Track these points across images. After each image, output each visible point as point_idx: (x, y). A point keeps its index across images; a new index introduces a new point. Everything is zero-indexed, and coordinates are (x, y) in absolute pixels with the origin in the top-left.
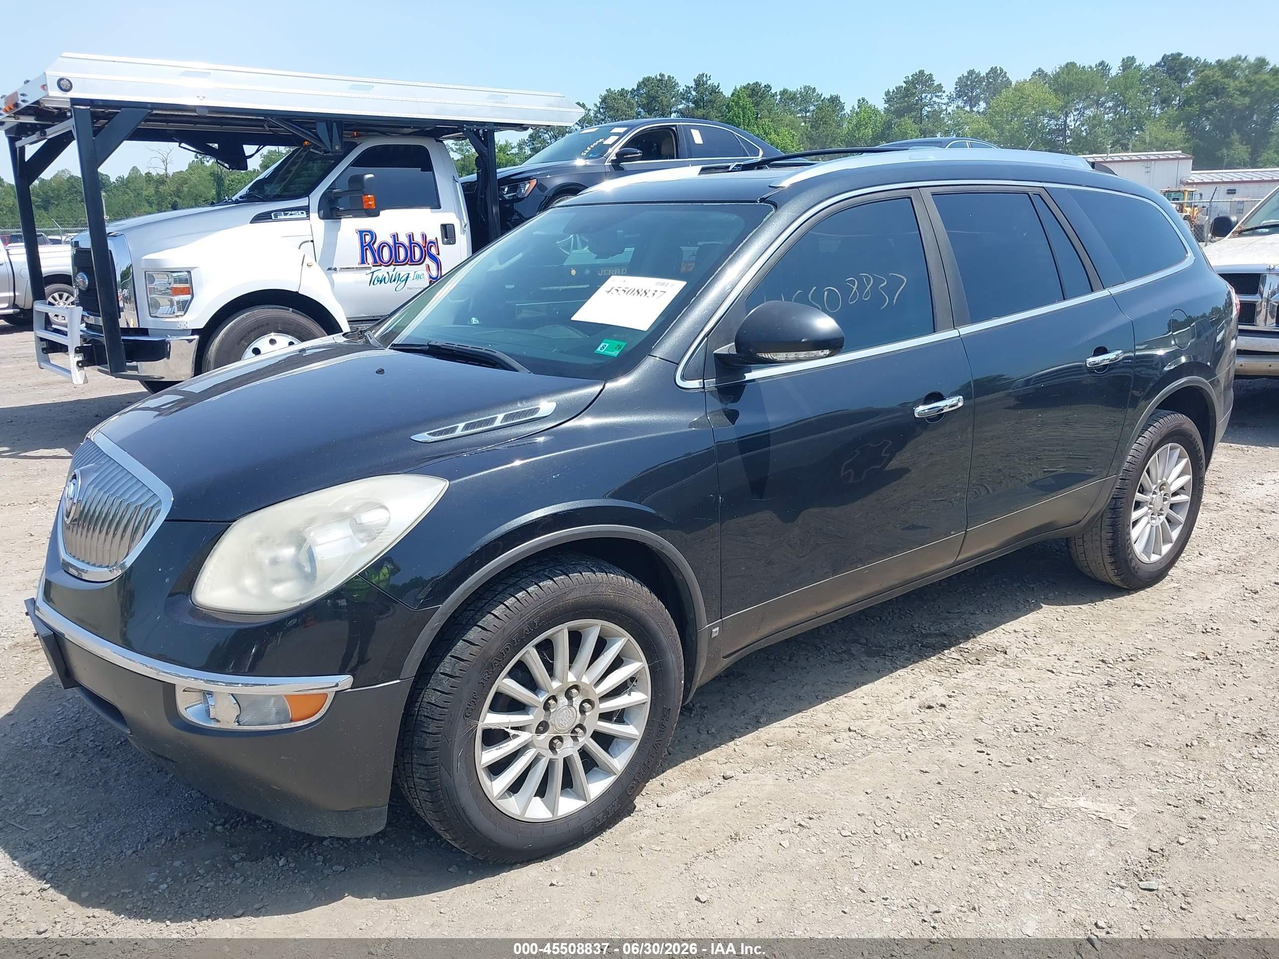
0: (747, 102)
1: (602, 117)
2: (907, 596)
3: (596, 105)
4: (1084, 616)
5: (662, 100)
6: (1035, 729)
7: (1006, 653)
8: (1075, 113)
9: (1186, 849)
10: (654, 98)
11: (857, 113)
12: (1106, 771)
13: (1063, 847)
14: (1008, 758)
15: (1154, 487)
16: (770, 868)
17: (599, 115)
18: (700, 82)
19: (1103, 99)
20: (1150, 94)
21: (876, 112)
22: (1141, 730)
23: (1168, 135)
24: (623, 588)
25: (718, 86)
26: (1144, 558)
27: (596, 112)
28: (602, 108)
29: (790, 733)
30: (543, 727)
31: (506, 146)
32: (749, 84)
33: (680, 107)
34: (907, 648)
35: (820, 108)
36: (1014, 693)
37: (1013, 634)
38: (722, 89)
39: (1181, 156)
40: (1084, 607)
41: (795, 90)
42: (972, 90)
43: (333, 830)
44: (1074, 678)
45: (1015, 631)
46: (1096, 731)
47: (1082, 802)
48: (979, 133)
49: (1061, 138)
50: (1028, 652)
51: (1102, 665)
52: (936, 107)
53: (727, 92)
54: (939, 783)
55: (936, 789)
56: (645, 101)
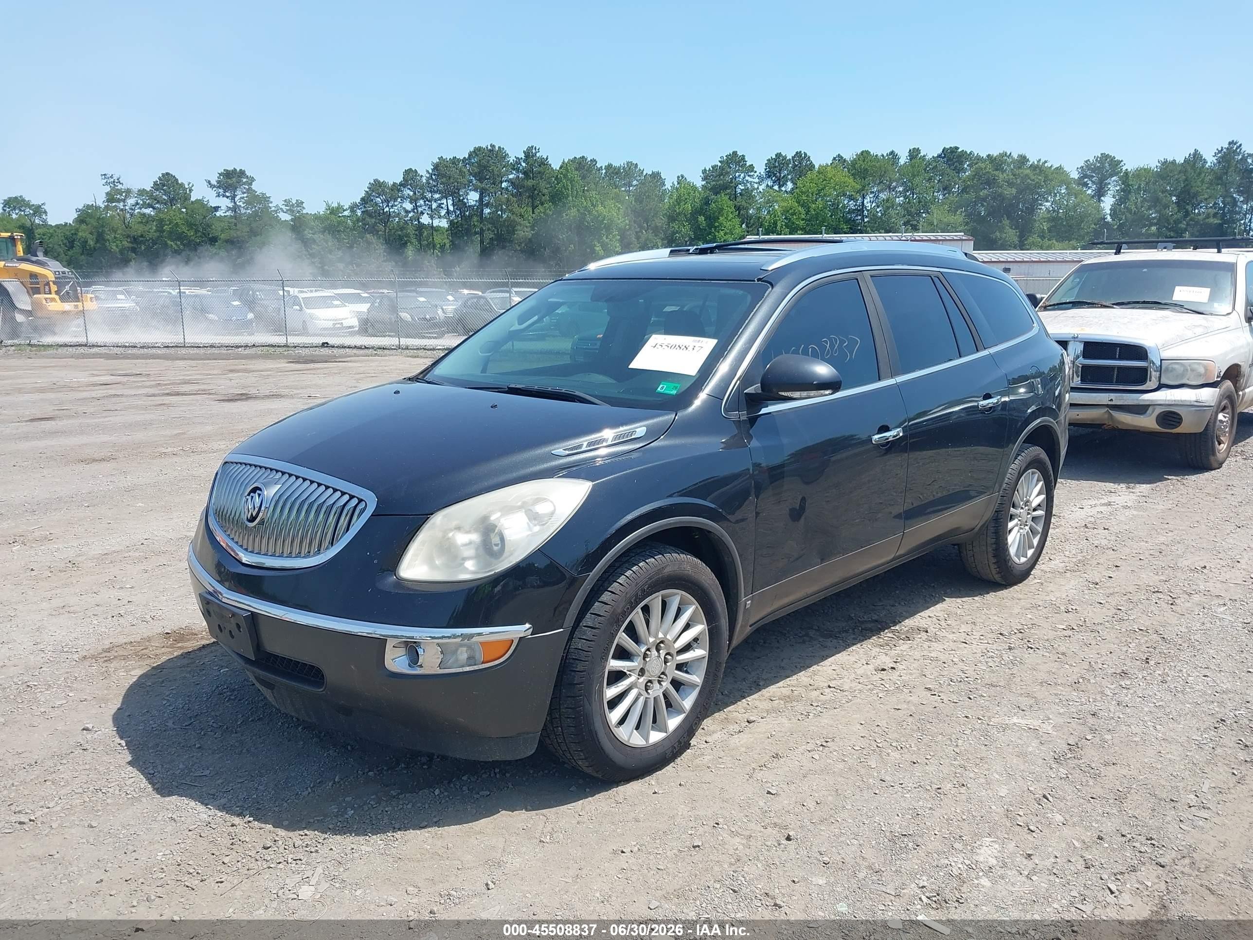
0: (575, 175)
1: (435, 183)
2: (837, 595)
3: (428, 171)
4: (978, 605)
5: (493, 170)
6: (966, 679)
7: (927, 632)
8: (871, 196)
9: (1092, 743)
10: (485, 167)
11: (677, 189)
12: (1025, 702)
13: (1011, 747)
14: (954, 698)
15: (1022, 503)
16: (811, 772)
17: (431, 182)
18: (529, 154)
19: (894, 184)
20: (934, 182)
21: (694, 188)
22: (1041, 676)
23: (951, 219)
24: (695, 566)
25: (547, 159)
26: (1016, 560)
27: (428, 179)
28: (434, 175)
29: (786, 691)
30: (642, 672)
31: (337, 208)
32: (575, 158)
33: (511, 177)
34: (851, 631)
35: (642, 183)
36: (943, 657)
37: (929, 618)
38: (550, 161)
39: (964, 238)
40: (976, 598)
41: (618, 165)
42: (780, 170)
43: (498, 755)
44: (983, 646)
45: (929, 617)
46: (1010, 678)
47: (1015, 720)
48: (788, 211)
49: (860, 217)
50: (944, 631)
51: (1001, 637)
52: (749, 185)
53: (556, 165)
54: (911, 715)
55: (910, 719)
56: (476, 170)
